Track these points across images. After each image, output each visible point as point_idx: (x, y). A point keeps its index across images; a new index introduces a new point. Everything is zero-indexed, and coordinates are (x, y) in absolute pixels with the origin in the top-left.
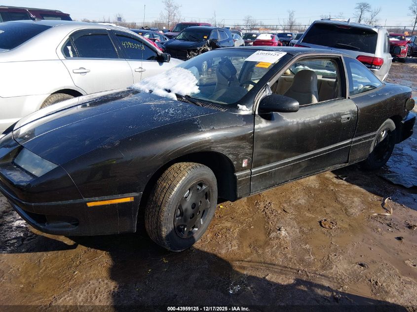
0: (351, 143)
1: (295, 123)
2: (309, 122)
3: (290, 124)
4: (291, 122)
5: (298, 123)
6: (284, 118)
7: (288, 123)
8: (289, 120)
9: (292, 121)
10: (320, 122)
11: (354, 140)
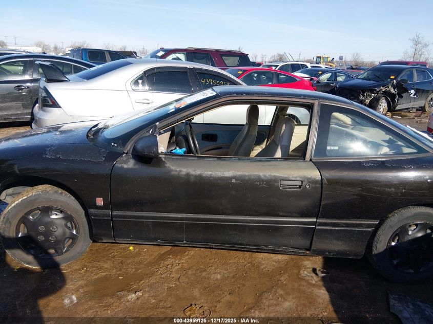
0: (314, 223)
1: (184, 173)
2: (211, 177)
3: (173, 173)
4: (176, 171)
5: (188, 175)
6: (167, 165)
7: (172, 170)
8: (173, 168)
9: (178, 170)
10: (234, 181)
11: (320, 221)
